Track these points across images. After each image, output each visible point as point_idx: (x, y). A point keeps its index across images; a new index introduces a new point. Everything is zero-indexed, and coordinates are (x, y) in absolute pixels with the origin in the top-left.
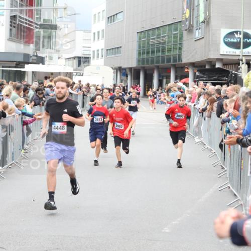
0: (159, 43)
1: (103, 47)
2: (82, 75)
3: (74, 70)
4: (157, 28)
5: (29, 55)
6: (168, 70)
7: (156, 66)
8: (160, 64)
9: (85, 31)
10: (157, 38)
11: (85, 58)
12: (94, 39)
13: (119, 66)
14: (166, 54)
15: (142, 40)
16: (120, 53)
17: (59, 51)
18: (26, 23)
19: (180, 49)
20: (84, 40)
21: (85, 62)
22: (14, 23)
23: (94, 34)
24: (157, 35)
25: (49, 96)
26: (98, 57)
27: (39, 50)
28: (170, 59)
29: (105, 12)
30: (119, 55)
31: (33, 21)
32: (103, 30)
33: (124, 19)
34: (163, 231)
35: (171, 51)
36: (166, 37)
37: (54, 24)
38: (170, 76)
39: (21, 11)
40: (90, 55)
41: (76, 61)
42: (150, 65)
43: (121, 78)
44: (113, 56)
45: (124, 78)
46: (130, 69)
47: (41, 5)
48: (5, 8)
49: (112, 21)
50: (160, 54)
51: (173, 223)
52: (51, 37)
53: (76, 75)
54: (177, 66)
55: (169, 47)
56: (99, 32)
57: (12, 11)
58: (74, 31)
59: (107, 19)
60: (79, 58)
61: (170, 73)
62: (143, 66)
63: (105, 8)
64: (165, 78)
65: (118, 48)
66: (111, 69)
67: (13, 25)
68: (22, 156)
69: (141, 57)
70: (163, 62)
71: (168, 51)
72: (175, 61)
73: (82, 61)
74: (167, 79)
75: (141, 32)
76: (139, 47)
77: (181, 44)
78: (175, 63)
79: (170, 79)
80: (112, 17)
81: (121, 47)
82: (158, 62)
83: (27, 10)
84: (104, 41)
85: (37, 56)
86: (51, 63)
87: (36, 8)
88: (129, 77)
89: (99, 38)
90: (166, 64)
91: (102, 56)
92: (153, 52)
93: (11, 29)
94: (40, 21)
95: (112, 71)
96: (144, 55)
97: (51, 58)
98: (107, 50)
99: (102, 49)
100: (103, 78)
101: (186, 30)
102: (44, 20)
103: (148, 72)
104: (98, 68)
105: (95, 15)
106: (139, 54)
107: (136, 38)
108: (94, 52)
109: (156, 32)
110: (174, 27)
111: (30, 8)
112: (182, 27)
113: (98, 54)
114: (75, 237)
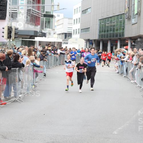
0: (111, 26)
1: (79, 28)
2: (67, 44)
3: (63, 41)
4: (110, 17)
5: (37, 32)
6: (116, 41)
7: (109, 39)
8: (112, 38)
9: (69, 19)
10: (110, 23)
11: (69, 34)
12: (74, 23)
13: (88, 38)
14: (115, 32)
15: (102, 24)
16: (89, 31)
17: (54, 30)
18: (36, 14)
19: (123, 29)
20: (68, 23)
21: (69, 36)
22: (29, 14)
23: (74, 20)
24: (111, 21)
25: (48, 55)
26: (76, 33)
27: (43, 29)
28: (117, 35)
29: (81, 8)
30: (88, 32)
31: (40, 12)
32: (79, 18)
33: (91, 11)
34: (113, 133)
35: (118, 30)
36: (116, 23)
37: (52, 14)
38: (117, 45)
39: (33, 7)
40: (72, 32)
41: (64, 36)
42: (106, 38)
43: (89, 45)
44: (85, 33)
45: (91, 45)
46: (95, 40)
47: (44, 4)
48: (24, 5)
49: (85, 13)
50: (112, 32)
51: (119, 128)
52: (50, 21)
53: (64, 44)
54: (121, 39)
55: (117, 28)
56: (77, 19)
57: (28, 7)
58: (63, 18)
59: (82, 12)
60: (66, 34)
61: (117, 43)
62: (102, 39)
63: (80, 6)
64: (114, 46)
65: (88, 28)
66: (84, 40)
67: (29, 15)
68: (33, 89)
69: (101, 34)
70: (113, 36)
71: (116, 30)
72: (120, 36)
73: (67, 35)
74: (115, 46)
75: (101, 19)
76: (100, 28)
77: (124, 27)
78: (120, 37)
79: (117, 46)
80: (85, 11)
81: (89, 28)
82: (110, 37)
83: (36, 6)
84: (80, 24)
85: (42, 32)
86: (49, 37)
87: (41, 5)
88: (94, 45)
89: (77, 23)
90: (115, 38)
91: (79, 33)
92: (108, 31)
93: (27, 17)
94: (44, 12)
95: (84, 41)
96: (102, 33)
97: (50, 34)
98: (82, 29)
99: (79, 29)
100: (79, 45)
101: (127, 19)
102: (46, 12)
103: (105, 42)
104: (76, 40)
105: (75, 10)
106: (100, 32)
107: (98, 23)
108: (74, 30)
109: (110, 19)
110: (120, 16)
111: (38, 5)
112: (124, 16)
113: (76, 32)
114: (63, 135)
